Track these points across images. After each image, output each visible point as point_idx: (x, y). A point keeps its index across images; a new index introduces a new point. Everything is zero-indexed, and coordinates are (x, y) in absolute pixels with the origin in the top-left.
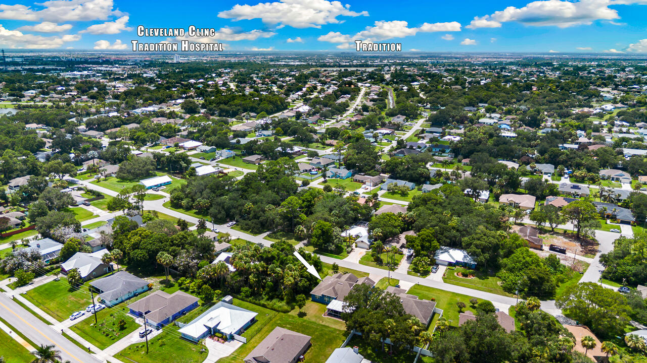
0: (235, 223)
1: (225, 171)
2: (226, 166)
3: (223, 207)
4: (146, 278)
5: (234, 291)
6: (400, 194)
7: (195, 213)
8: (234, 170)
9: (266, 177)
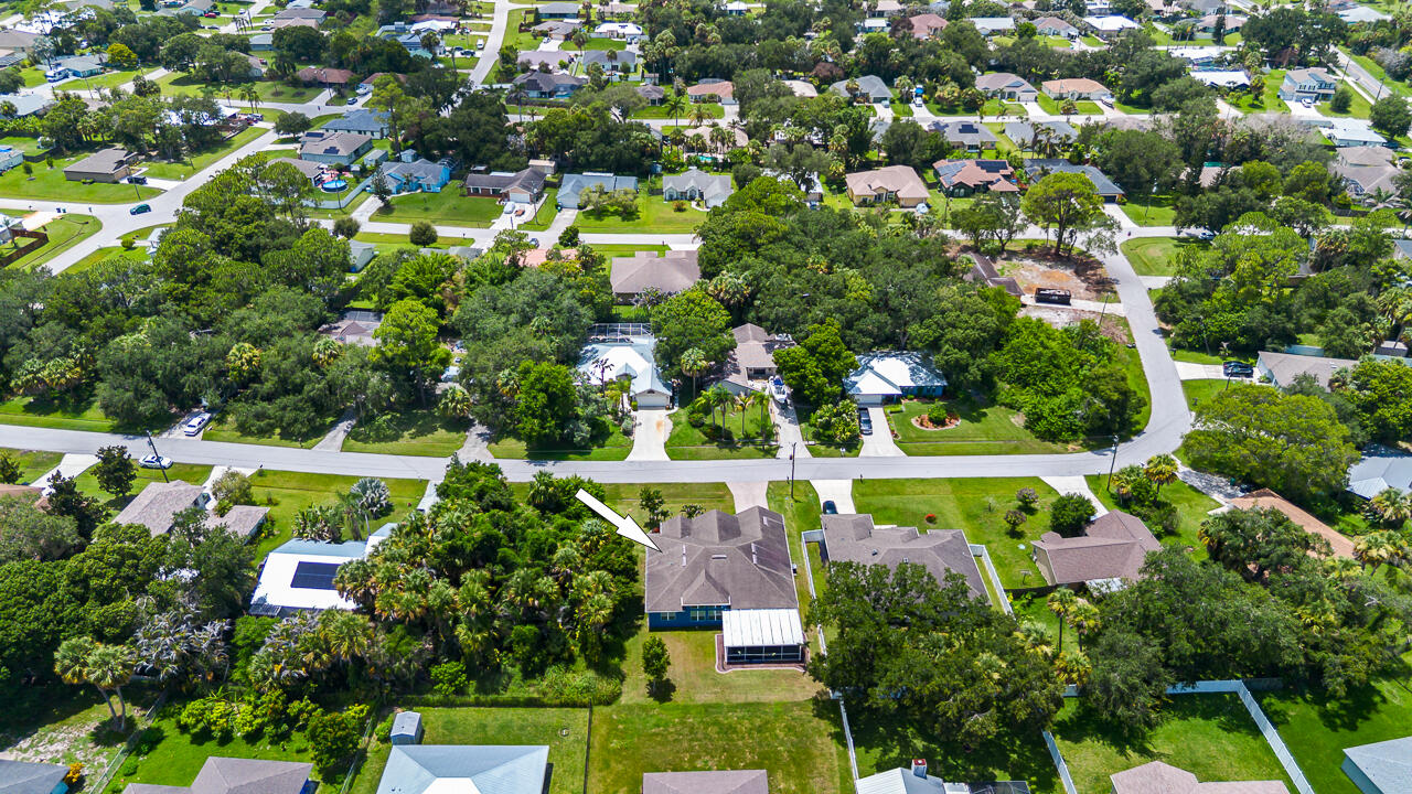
0: (207, 416)
1: (30, 224)
2: (22, 204)
3: (149, 376)
4: (24, 744)
5: (410, 688)
6: (615, 213)
7: (28, 408)
8: (57, 215)
9: (231, 236)
